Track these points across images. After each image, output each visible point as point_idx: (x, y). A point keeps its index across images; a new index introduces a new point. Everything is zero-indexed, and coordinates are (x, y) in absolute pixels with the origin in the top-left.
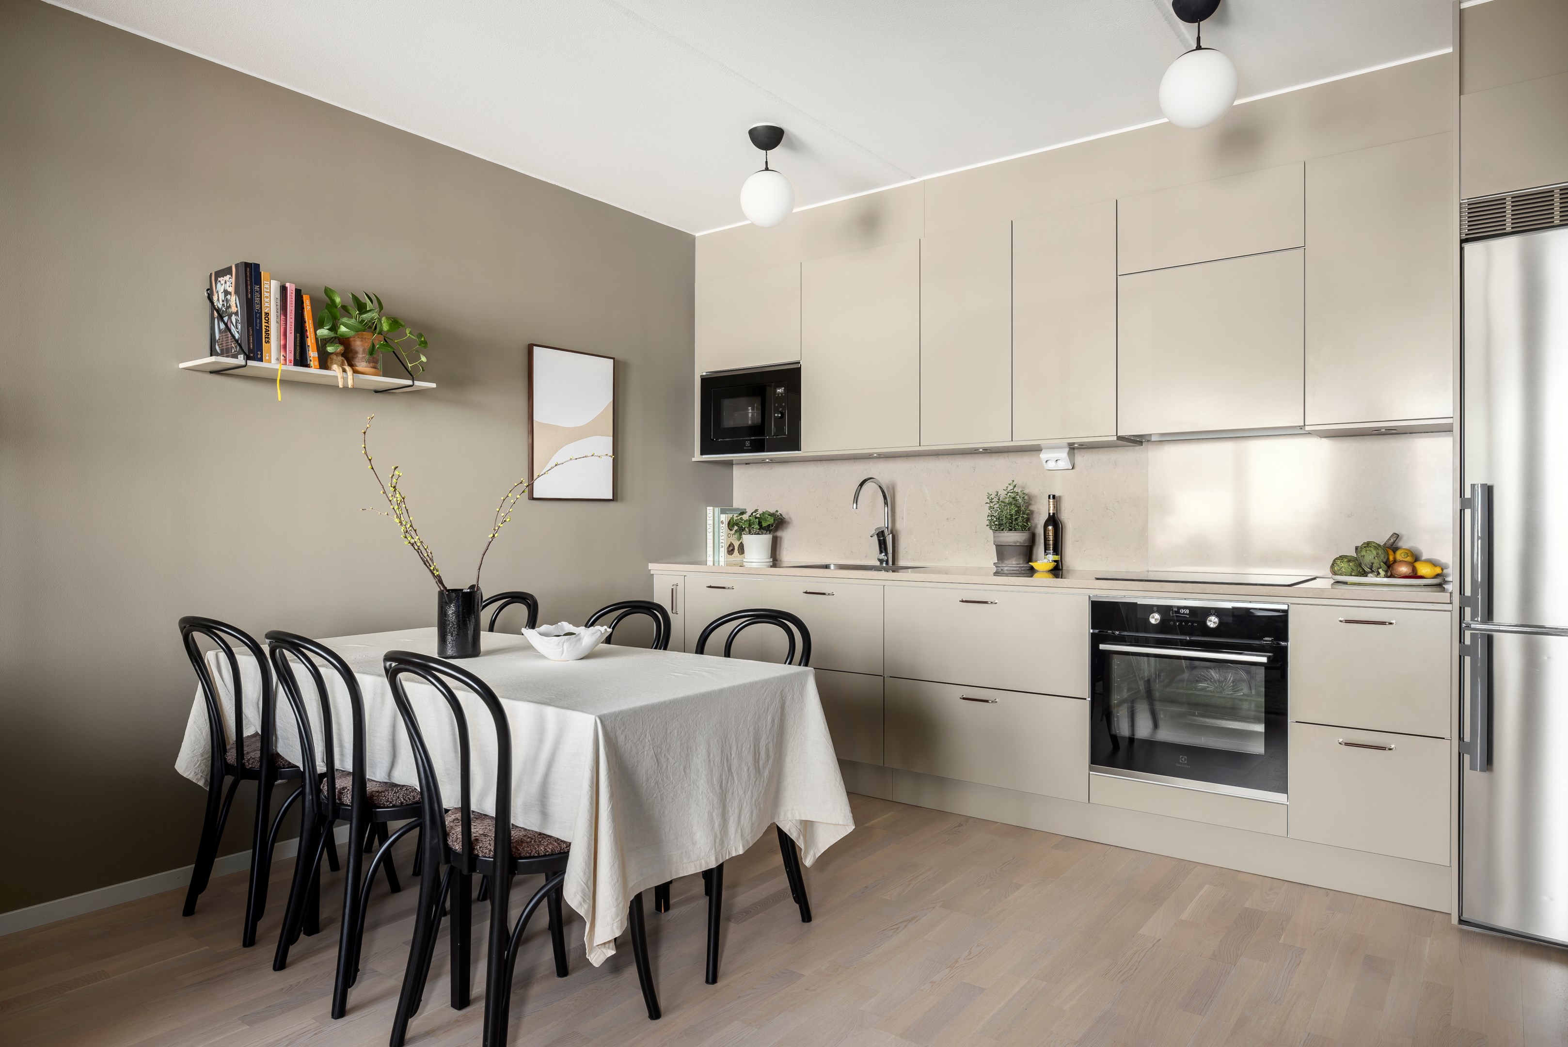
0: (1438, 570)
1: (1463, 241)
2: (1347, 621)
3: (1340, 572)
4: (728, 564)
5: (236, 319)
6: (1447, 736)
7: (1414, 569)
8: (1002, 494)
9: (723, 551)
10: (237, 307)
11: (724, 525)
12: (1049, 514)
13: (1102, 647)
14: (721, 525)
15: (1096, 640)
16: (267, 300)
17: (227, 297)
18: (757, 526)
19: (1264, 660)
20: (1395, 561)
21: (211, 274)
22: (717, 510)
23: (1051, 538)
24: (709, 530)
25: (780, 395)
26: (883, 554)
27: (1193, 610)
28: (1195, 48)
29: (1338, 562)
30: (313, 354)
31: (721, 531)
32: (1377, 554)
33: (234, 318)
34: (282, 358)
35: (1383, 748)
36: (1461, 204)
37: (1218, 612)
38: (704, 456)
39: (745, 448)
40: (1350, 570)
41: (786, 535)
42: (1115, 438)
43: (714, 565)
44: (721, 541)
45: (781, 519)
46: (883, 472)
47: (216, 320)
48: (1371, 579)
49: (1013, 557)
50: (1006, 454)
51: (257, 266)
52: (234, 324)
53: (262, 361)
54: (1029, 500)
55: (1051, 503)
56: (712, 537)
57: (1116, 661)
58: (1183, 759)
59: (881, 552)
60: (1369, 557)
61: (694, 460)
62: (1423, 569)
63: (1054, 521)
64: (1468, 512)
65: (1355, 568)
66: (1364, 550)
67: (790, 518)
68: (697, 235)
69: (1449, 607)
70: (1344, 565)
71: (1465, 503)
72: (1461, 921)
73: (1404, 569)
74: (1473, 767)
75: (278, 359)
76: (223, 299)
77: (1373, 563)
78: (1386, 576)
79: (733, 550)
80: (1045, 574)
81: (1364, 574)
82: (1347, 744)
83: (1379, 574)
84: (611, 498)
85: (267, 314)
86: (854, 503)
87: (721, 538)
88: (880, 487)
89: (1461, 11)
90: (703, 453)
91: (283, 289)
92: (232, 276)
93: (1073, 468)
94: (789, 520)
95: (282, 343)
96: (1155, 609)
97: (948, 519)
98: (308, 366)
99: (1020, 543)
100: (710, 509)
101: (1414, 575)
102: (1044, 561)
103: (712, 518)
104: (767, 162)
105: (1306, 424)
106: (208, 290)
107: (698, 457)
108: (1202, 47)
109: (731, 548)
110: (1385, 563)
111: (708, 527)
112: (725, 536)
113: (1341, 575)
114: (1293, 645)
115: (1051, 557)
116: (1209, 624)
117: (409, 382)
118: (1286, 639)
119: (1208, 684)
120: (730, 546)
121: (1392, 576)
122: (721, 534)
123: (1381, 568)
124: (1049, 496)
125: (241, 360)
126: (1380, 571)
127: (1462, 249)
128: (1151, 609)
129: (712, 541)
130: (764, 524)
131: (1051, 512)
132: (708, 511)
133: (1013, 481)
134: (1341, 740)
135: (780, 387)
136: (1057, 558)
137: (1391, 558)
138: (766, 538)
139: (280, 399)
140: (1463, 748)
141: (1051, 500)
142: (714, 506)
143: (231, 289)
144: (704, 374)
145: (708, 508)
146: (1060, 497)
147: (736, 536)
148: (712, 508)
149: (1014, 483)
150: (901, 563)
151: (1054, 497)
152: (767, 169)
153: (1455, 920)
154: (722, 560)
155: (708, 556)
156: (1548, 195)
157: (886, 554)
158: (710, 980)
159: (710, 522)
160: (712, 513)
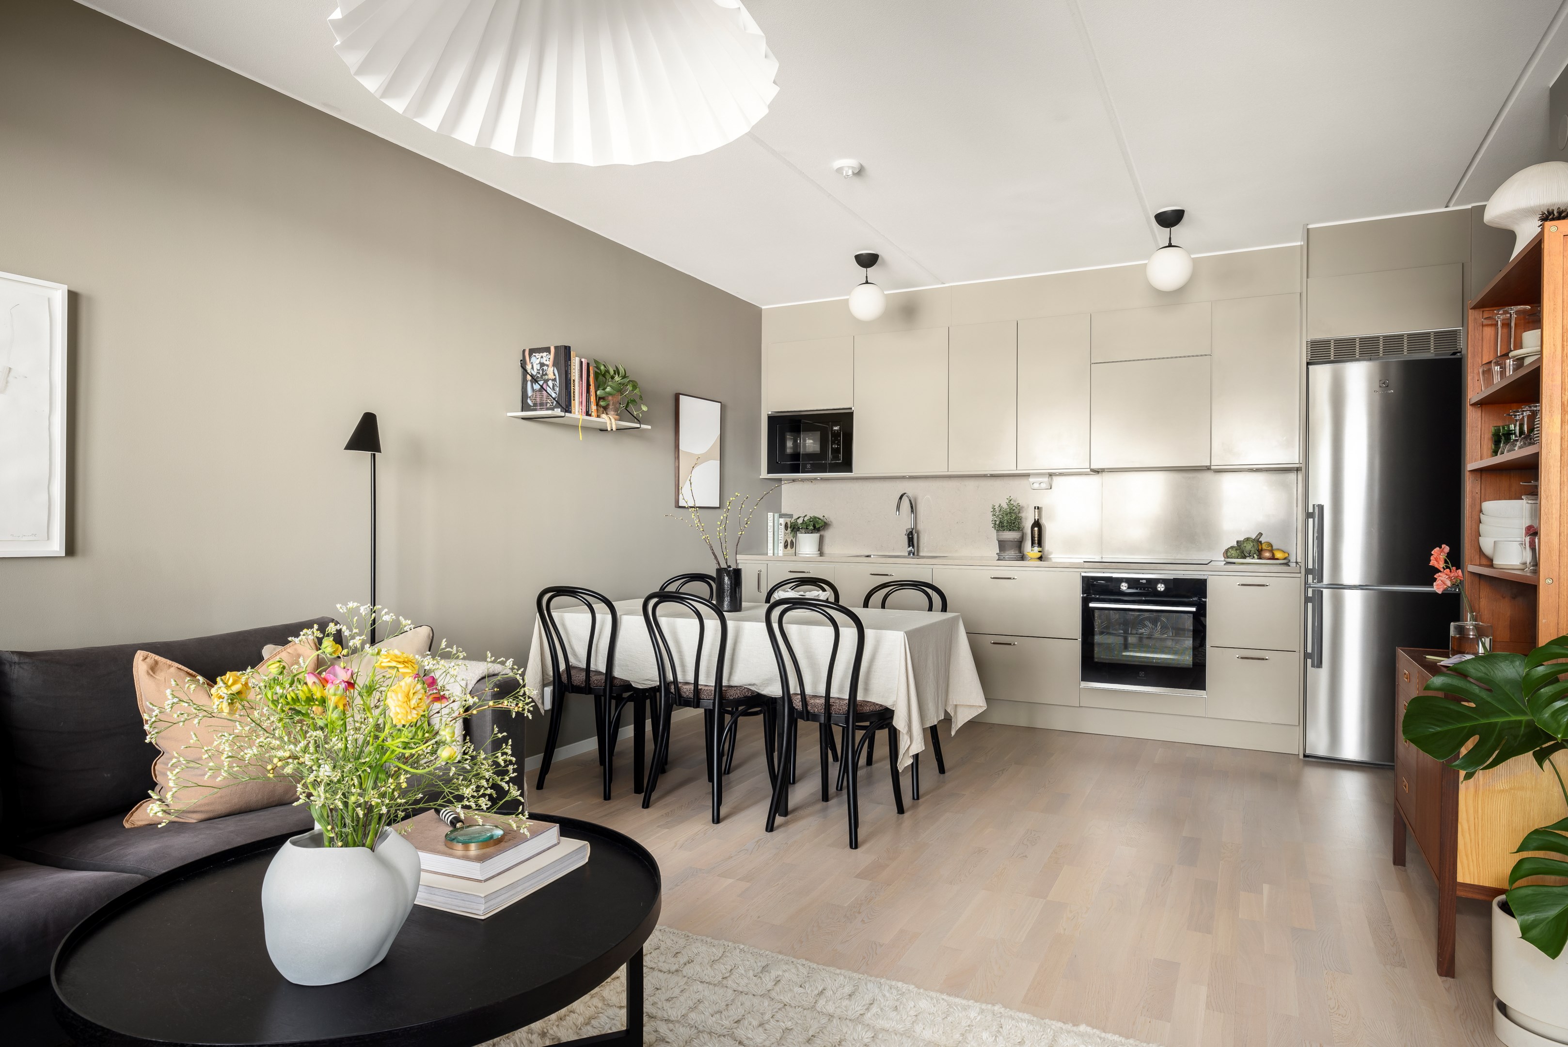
0: (1286, 555)
1: (1308, 364)
2: (1242, 585)
3: (1231, 556)
4: (784, 555)
5: (553, 384)
6: (1297, 650)
7: (1273, 555)
8: (1005, 506)
9: (781, 546)
10: (554, 375)
11: (782, 527)
12: (1035, 519)
13: (1091, 605)
14: (780, 526)
15: (1085, 601)
16: (574, 371)
17: (544, 368)
18: (811, 527)
19: (1194, 609)
20: (1262, 550)
21: (524, 351)
22: (777, 515)
23: (1036, 536)
24: (769, 530)
25: (836, 432)
26: (911, 547)
27: (1149, 581)
28: (1168, 245)
29: (1230, 550)
30: (593, 407)
31: (780, 531)
32: (1253, 545)
33: (550, 383)
34: (580, 410)
35: (1263, 659)
36: (1307, 341)
37: (1164, 581)
38: (769, 475)
39: (806, 469)
40: (1237, 555)
41: (828, 534)
42: (1089, 470)
43: (774, 555)
44: (780, 538)
45: (825, 523)
46: (910, 488)
47: (529, 384)
48: (1248, 560)
49: (1012, 549)
50: (1002, 478)
51: (570, 347)
52: (551, 387)
53: (571, 413)
54: (1020, 509)
55: (1036, 512)
56: (772, 536)
57: (1097, 613)
58: (1142, 674)
59: (909, 546)
60: (1249, 547)
61: (761, 477)
62: (1278, 555)
63: (1037, 524)
64: (1311, 520)
65: (1240, 554)
66: (1245, 543)
67: (831, 521)
68: (763, 307)
69: (1299, 575)
70: (1233, 552)
71: (1309, 515)
72: (1305, 756)
73: (1267, 554)
74: (1313, 666)
75: (579, 412)
76: (539, 368)
77: (1251, 551)
78: (1258, 559)
79: (787, 545)
80: (1036, 560)
81: (1245, 557)
82: (1242, 658)
83: (1254, 557)
84: (719, 506)
85: (574, 380)
86: (897, 511)
87: (780, 536)
88: (910, 500)
89: (1308, 230)
90: (769, 472)
91: (581, 363)
92: (550, 353)
93: (1051, 488)
94: (830, 523)
95: (580, 401)
96: (1124, 580)
97: (958, 522)
98: (590, 415)
99: (1017, 539)
100: (770, 515)
101: (1273, 558)
102: (1031, 551)
103: (772, 521)
104: (867, 277)
105: (1212, 464)
106: (521, 361)
107: (764, 474)
108: (1172, 245)
109: (786, 544)
110: (1258, 551)
111: (769, 528)
112: (782, 535)
113: (1232, 558)
114: (1210, 601)
115: (1036, 549)
116: (1159, 589)
117: (638, 426)
118: (1206, 597)
119: (1145, 630)
120: (785, 542)
121: (1260, 558)
122: (780, 533)
123: (1255, 553)
124: (1035, 507)
125: (558, 412)
126: (1255, 555)
127: (1308, 368)
128: (1121, 580)
129: (772, 538)
130: (817, 526)
131: (1036, 518)
132: (769, 516)
133: (1010, 497)
134: (1237, 656)
135: (836, 426)
136: (1040, 549)
137: (1260, 548)
138: (815, 536)
139: (581, 439)
140: (1307, 656)
141: (1036, 510)
142: (774, 513)
143: (550, 363)
144: (770, 413)
145: (769, 514)
146: (1041, 508)
147: (791, 535)
148: (772, 514)
149: (1011, 498)
150: (921, 554)
151: (1038, 508)
152: (867, 282)
153: (1301, 756)
154: (781, 553)
155: (768, 550)
156: (1352, 340)
157: (913, 547)
158: (916, 797)
159: (770, 524)
160: (772, 517)
